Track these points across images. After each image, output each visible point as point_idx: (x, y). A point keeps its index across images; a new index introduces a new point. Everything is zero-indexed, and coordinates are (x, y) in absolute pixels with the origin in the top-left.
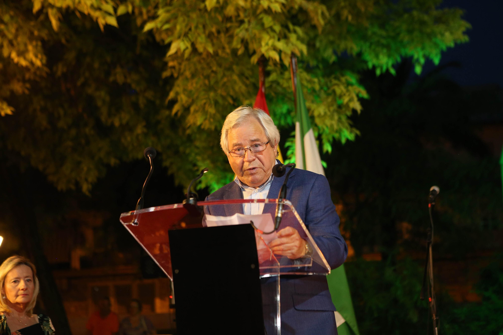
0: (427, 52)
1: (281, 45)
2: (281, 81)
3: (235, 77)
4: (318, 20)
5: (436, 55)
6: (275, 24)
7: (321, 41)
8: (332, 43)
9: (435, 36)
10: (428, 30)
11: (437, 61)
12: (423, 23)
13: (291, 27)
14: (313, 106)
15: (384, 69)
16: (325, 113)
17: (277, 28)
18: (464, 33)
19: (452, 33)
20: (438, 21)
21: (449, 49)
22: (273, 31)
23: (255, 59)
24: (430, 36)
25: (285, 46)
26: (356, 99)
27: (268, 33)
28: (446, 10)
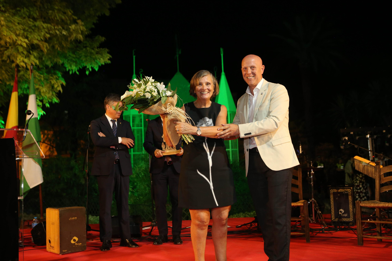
0: (93, 66)
1: (26, 60)
2: (26, 75)
3: (3, 72)
4: (44, 49)
5: (97, 67)
6: (24, 51)
7: (45, 57)
8: (50, 58)
9: (97, 59)
10: (94, 57)
11: (97, 69)
12: (91, 53)
13: (31, 52)
14: (41, 87)
15: (74, 71)
16: (46, 91)
17: (25, 53)
18: (109, 59)
19: (103, 59)
20: (97, 53)
21: (102, 65)
22: (24, 54)
23: (14, 65)
24: (94, 59)
25: (28, 60)
26: (60, 86)
27: (20, 54)
28: (101, 49)
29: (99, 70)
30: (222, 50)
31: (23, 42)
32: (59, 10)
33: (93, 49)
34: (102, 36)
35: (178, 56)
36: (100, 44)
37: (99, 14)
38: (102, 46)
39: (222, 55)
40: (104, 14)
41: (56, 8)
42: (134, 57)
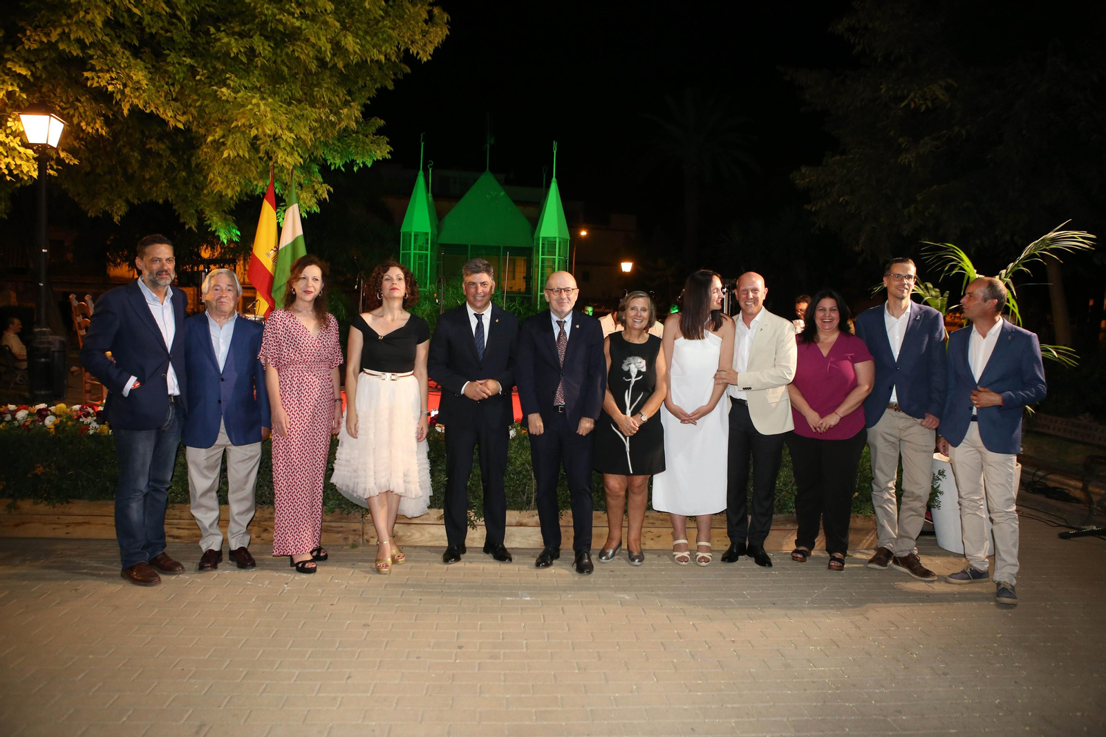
0: (364, 161)
1: (289, 159)
5: (370, 162)
9: (371, 152)
10: (367, 147)
11: (370, 165)
12: (364, 142)
15: (337, 166)
17: (288, 149)
18: (388, 153)
19: (381, 152)
20: (373, 142)
21: (378, 160)
22: (286, 150)
24: (368, 151)
26: (326, 193)
28: (378, 137)
29: (372, 166)
30: (555, 144)
31: (289, 136)
32: (328, 89)
33: (367, 136)
34: (380, 119)
35: (488, 146)
36: (377, 130)
37: (378, 85)
38: (380, 132)
39: (555, 152)
40: (386, 87)
41: (326, 86)
42: (422, 144)
